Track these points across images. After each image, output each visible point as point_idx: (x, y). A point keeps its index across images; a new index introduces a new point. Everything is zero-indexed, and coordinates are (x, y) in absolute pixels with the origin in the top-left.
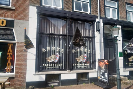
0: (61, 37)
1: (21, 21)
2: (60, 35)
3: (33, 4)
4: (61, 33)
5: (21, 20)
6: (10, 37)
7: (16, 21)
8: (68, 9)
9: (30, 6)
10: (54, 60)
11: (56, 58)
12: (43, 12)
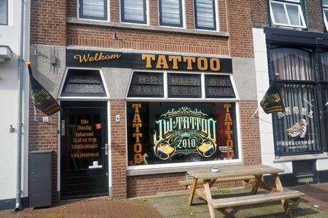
0: (303, 86)
1: (242, 59)
2: (300, 83)
3: (257, 24)
4: (303, 79)
5: (242, 56)
6: (227, 91)
7: (235, 60)
8: (316, 27)
9: (253, 29)
10: (299, 133)
11: (301, 130)
12: (276, 39)
